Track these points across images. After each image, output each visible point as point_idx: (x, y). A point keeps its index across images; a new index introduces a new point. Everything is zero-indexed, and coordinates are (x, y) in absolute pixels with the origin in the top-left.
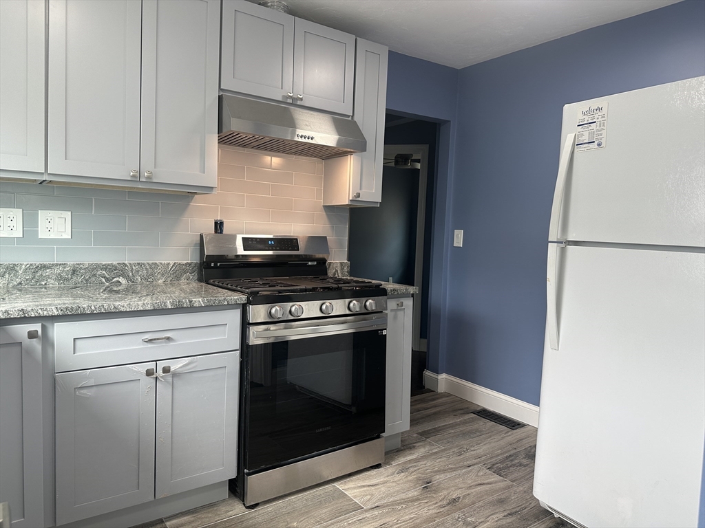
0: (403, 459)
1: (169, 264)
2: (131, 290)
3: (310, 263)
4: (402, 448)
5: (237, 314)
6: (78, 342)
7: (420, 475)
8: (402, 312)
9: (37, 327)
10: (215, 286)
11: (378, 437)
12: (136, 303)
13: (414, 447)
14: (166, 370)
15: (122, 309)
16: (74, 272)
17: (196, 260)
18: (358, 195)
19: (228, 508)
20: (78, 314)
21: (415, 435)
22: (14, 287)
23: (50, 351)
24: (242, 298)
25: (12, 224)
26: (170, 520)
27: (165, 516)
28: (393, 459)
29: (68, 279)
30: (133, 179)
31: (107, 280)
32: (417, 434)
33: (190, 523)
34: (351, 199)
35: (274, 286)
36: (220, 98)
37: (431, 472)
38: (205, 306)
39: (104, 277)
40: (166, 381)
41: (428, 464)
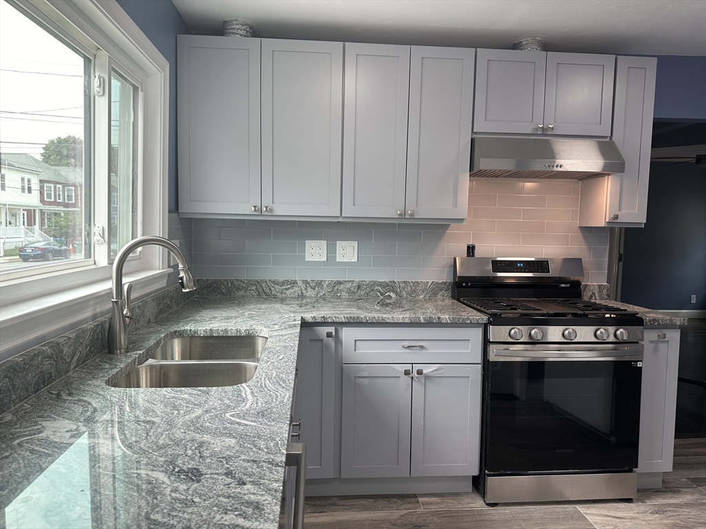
0: (661, 500)
1: (428, 282)
2: (397, 305)
3: (563, 285)
4: (664, 490)
5: (478, 333)
6: (357, 342)
7: (678, 522)
8: (666, 345)
9: (332, 329)
10: (464, 304)
11: (630, 471)
12: (399, 316)
13: (679, 491)
14: (420, 372)
15: (388, 321)
16: (359, 287)
17: (450, 280)
18: (617, 216)
19: (470, 501)
20: (358, 322)
21: (684, 480)
22: (320, 297)
23: (340, 347)
24: (485, 318)
25: (320, 251)
26: (422, 497)
27: (419, 493)
28: (649, 498)
29: (355, 293)
30: (400, 217)
31: (382, 294)
32: (687, 479)
33: (437, 503)
34: (607, 221)
35: (516, 309)
36: (473, 140)
37: (694, 522)
38: (451, 323)
39: (380, 292)
40: (419, 381)
41: (693, 513)
